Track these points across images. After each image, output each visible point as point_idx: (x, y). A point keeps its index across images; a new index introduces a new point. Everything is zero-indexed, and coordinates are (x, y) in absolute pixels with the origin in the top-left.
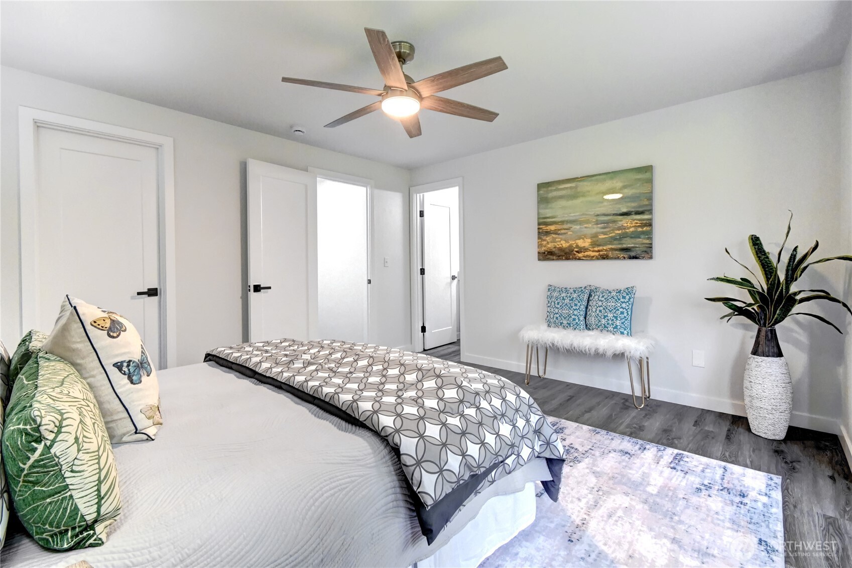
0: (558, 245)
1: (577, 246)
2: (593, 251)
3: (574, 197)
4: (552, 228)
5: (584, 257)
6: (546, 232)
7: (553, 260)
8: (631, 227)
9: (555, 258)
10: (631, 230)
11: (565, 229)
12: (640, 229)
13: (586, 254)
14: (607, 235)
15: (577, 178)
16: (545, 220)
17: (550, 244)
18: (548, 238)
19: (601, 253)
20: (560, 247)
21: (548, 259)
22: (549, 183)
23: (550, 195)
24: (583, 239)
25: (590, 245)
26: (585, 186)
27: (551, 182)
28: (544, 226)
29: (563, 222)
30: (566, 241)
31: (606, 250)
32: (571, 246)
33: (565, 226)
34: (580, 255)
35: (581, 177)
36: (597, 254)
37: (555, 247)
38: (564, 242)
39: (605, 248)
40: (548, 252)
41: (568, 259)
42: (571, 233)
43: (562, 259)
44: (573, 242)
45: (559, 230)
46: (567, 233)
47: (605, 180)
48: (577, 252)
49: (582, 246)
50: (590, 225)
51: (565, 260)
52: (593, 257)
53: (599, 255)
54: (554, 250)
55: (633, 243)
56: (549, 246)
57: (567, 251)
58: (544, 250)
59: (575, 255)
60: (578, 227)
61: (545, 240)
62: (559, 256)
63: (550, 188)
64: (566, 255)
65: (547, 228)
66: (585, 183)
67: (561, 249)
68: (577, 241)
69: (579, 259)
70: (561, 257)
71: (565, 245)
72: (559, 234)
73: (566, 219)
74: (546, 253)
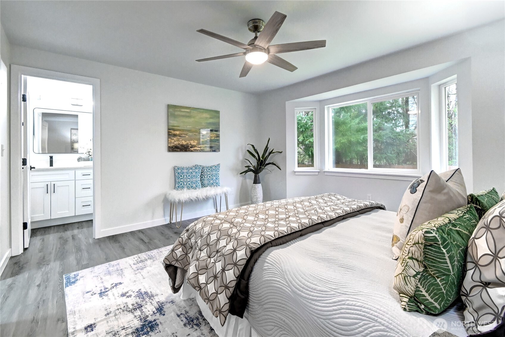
0: (181, 143)
1: (191, 144)
2: (198, 147)
3: (189, 117)
4: (178, 133)
5: (194, 150)
6: (174, 135)
7: (178, 151)
8: (213, 137)
9: (179, 150)
10: (213, 138)
11: (184, 134)
12: (216, 138)
13: (195, 148)
14: (204, 139)
15: (191, 108)
16: (174, 128)
17: (177, 142)
18: (175, 139)
19: (201, 148)
20: (182, 144)
21: (176, 151)
22: (175, 106)
23: (176, 113)
24: (193, 140)
25: (196, 144)
26: (194, 113)
27: (177, 106)
28: (172, 131)
29: (183, 130)
30: (185, 141)
31: (203, 147)
32: (187, 144)
33: (185, 133)
34: (192, 149)
35: (192, 108)
36: (200, 149)
37: (179, 144)
38: (184, 141)
39: (203, 146)
40: (175, 147)
41: (186, 151)
42: (188, 137)
43: (183, 151)
44: (189, 142)
45: (182, 134)
46: (185, 136)
47: (203, 112)
48: (191, 147)
49: (193, 144)
50: (197, 134)
51: (184, 151)
52: (198, 150)
53: (201, 149)
54: (178, 145)
55: (214, 144)
56: (176, 143)
57: (186, 146)
58: (173, 145)
59: (189, 149)
60: (191, 134)
61: (173, 140)
62: (181, 149)
63: (176, 109)
64: (185, 149)
65: (175, 132)
66: (195, 111)
67: (182, 145)
68: (191, 141)
69: (192, 151)
70: (182, 150)
71: (184, 143)
72: (181, 137)
73: (185, 129)
74: (174, 147)
